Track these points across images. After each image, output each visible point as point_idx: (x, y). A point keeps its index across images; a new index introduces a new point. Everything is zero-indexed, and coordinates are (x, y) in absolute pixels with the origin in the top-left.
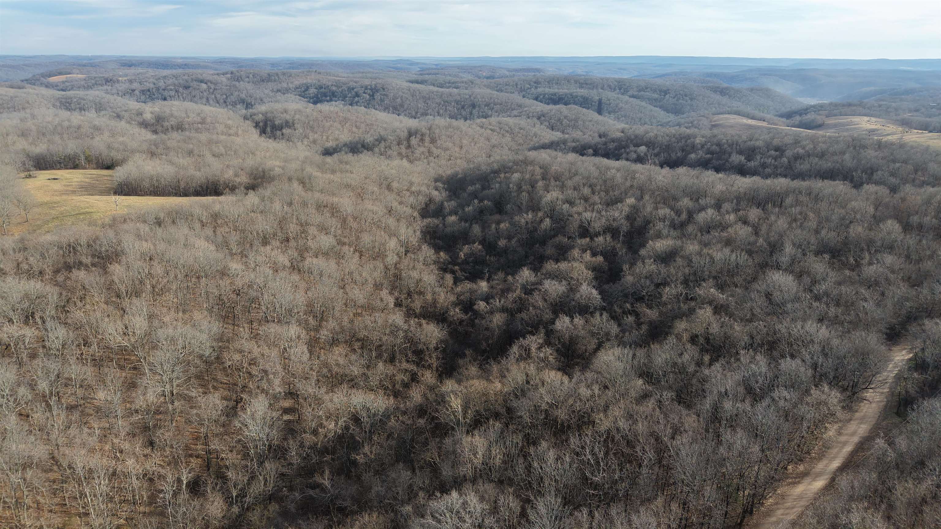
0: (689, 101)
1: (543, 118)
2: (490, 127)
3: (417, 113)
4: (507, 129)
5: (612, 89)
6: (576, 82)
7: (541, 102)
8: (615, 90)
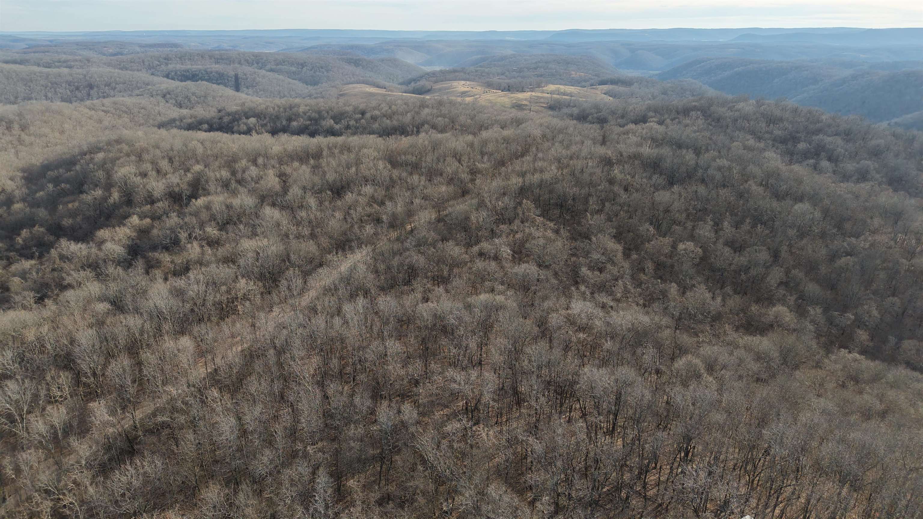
0: (325, 73)
1: (168, 96)
2: (104, 108)
3: (16, 98)
4: (124, 109)
5: (249, 63)
6: (211, 57)
7: (173, 79)
8: (253, 64)
